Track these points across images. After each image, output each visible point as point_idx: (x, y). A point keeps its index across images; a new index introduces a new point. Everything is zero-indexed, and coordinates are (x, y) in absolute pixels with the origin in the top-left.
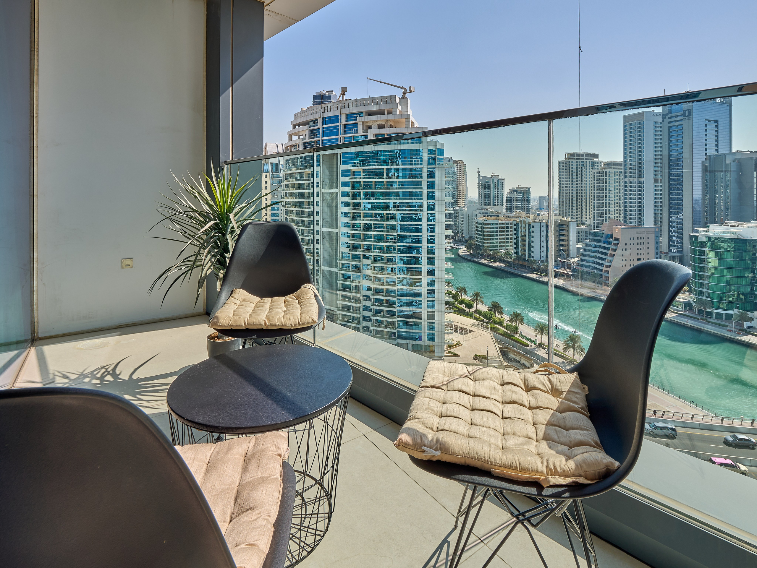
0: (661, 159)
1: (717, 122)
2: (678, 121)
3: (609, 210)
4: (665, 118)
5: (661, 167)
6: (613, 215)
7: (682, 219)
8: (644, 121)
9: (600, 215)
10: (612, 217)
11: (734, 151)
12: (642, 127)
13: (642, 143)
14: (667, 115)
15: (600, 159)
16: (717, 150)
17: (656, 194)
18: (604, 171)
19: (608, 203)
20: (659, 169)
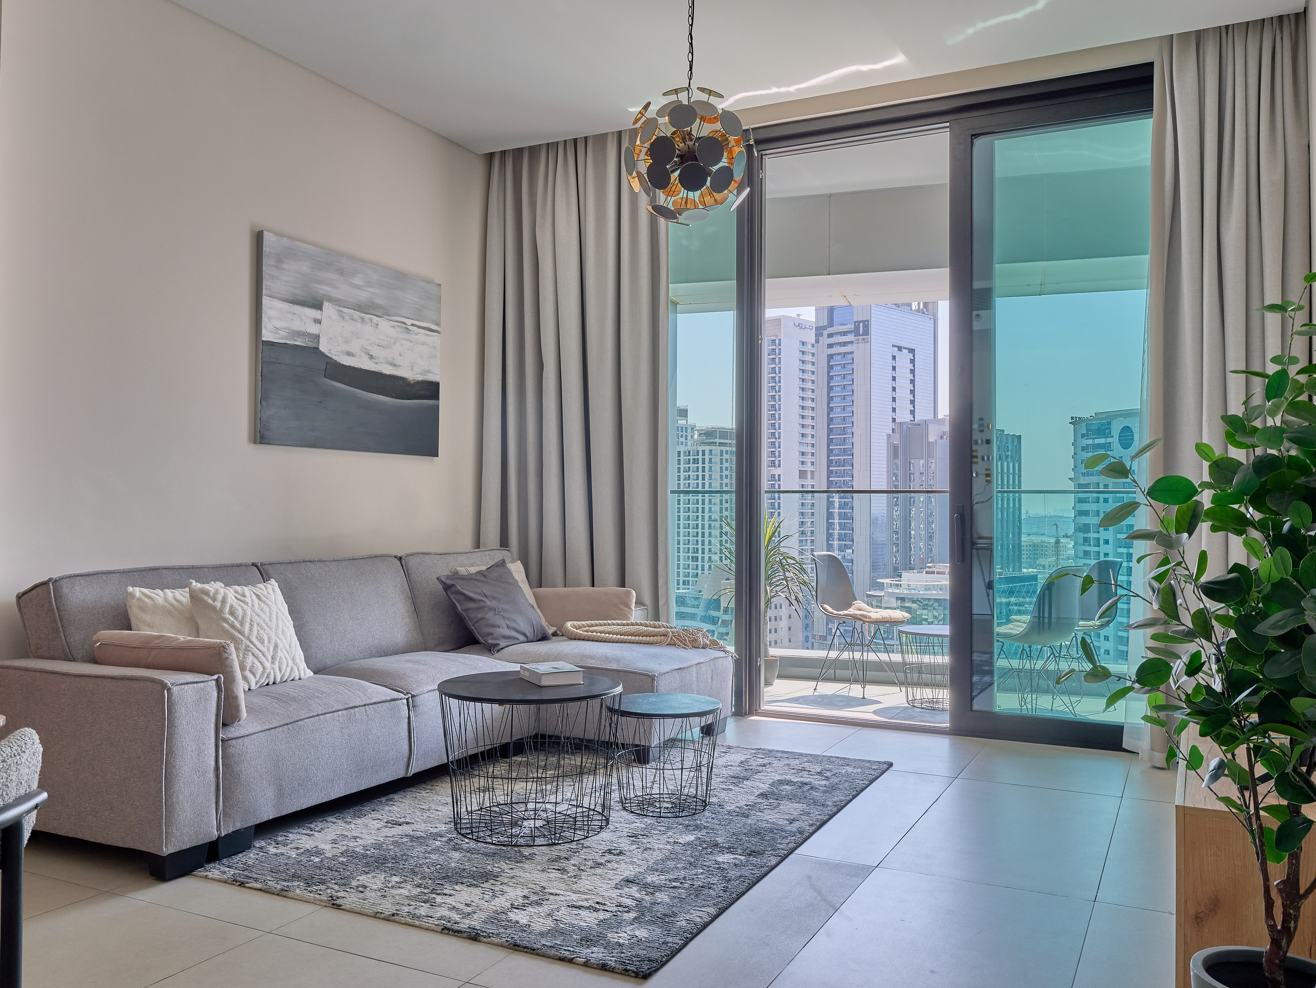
0: (813, 427)
1: (912, 351)
2: (844, 344)
3: (710, 542)
4: (822, 335)
5: (813, 445)
6: (719, 555)
7: (852, 562)
8: (782, 338)
9: (690, 555)
10: (715, 558)
11: (940, 417)
12: (777, 351)
13: (777, 388)
14: (824, 328)
15: (691, 420)
16: (913, 412)
17: (803, 504)
18: (700, 449)
19: (707, 526)
20: (810, 448)
